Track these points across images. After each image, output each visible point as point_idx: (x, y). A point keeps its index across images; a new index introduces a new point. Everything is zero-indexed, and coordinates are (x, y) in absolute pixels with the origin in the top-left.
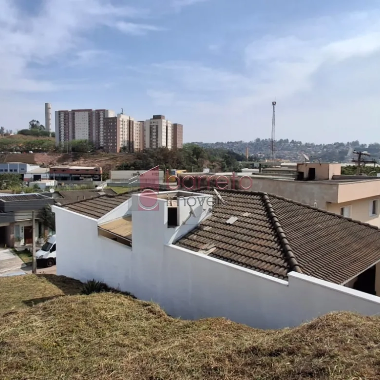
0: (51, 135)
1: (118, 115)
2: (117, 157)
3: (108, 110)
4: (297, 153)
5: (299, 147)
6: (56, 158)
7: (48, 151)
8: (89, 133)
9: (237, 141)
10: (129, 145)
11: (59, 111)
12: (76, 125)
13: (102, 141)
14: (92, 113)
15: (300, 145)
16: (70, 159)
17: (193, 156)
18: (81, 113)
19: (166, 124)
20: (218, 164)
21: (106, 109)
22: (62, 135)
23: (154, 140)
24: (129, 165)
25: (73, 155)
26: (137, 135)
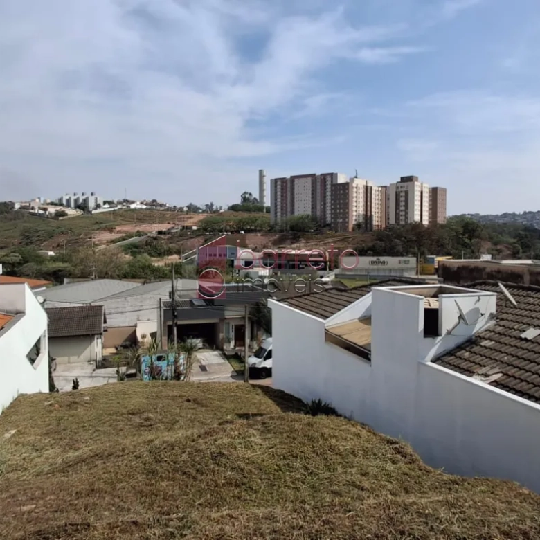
0: (265, 210)
1: (350, 179)
2: (350, 238)
3: (336, 174)
6: (271, 239)
7: (261, 230)
8: (312, 205)
10: (366, 221)
11: (275, 179)
12: (295, 196)
13: (328, 216)
14: (316, 178)
16: (289, 241)
17: (463, 234)
18: (301, 179)
19: (420, 189)
20: (506, 247)
21: (335, 172)
22: (279, 210)
23: (401, 213)
24: (366, 249)
25: (291, 235)
26: (377, 206)
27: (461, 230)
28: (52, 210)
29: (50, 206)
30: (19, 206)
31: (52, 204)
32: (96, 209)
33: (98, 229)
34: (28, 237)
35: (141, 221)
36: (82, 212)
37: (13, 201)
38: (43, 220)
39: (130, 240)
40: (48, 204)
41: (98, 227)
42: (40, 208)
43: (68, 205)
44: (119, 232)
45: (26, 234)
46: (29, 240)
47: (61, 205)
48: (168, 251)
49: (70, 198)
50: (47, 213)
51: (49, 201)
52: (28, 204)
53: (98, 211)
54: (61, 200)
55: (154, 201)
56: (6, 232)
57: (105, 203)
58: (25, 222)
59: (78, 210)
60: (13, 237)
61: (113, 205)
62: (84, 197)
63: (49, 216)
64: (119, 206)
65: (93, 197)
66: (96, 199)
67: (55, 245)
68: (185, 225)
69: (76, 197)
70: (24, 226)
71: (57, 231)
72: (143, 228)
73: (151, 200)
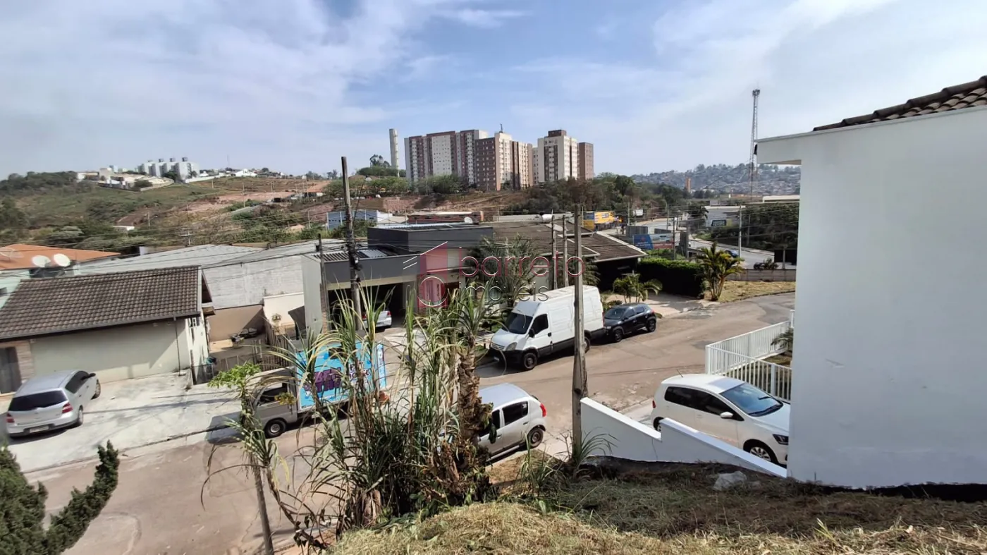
0: (398, 174)
1: (495, 134)
4: (772, 183)
5: (775, 173)
6: (413, 203)
7: (400, 194)
8: (453, 166)
9: (665, 171)
10: (514, 180)
11: (410, 138)
12: (434, 156)
13: (471, 174)
14: (455, 136)
15: (776, 171)
16: (433, 204)
17: (615, 190)
18: (439, 137)
19: (569, 144)
20: (653, 203)
21: (476, 129)
22: (416, 173)
23: (550, 170)
24: (520, 207)
25: (435, 197)
26: (524, 164)
27: (613, 185)
28: (130, 180)
29: (127, 175)
30: (83, 177)
31: (130, 173)
32: (190, 177)
33: (195, 200)
34: (98, 213)
35: (250, 189)
36: (172, 181)
37: (75, 171)
38: (119, 192)
39: (239, 210)
40: (123, 173)
41: (195, 198)
42: (112, 178)
43: (152, 173)
44: (225, 202)
45: (96, 209)
46: (101, 216)
47: (144, 174)
48: (290, 221)
49: (154, 165)
50: (124, 183)
51: (125, 170)
52: (96, 174)
53: (194, 179)
54: (141, 168)
55: (265, 170)
56: (67, 207)
57: (201, 172)
58: (93, 195)
59: (165, 178)
60: (77, 213)
61: (211, 174)
62: (173, 164)
63: (127, 187)
64: (222, 175)
65: (185, 163)
66: (189, 166)
67: (137, 220)
68: (308, 191)
69: (161, 164)
70: (92, 200)
71: (140, 203)
72: (254, 197)
73: (261, 168)
